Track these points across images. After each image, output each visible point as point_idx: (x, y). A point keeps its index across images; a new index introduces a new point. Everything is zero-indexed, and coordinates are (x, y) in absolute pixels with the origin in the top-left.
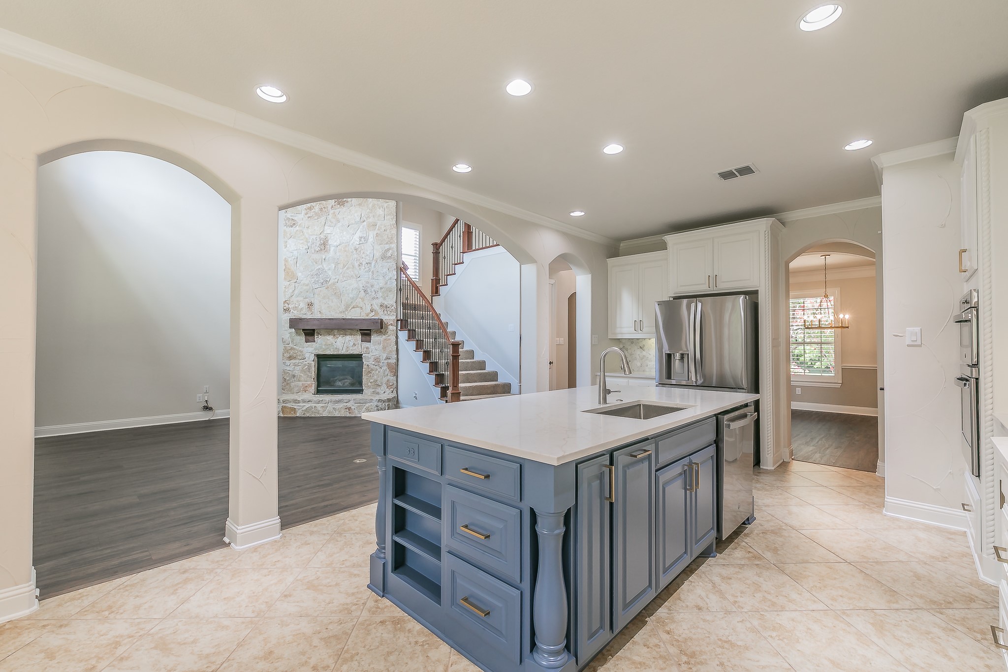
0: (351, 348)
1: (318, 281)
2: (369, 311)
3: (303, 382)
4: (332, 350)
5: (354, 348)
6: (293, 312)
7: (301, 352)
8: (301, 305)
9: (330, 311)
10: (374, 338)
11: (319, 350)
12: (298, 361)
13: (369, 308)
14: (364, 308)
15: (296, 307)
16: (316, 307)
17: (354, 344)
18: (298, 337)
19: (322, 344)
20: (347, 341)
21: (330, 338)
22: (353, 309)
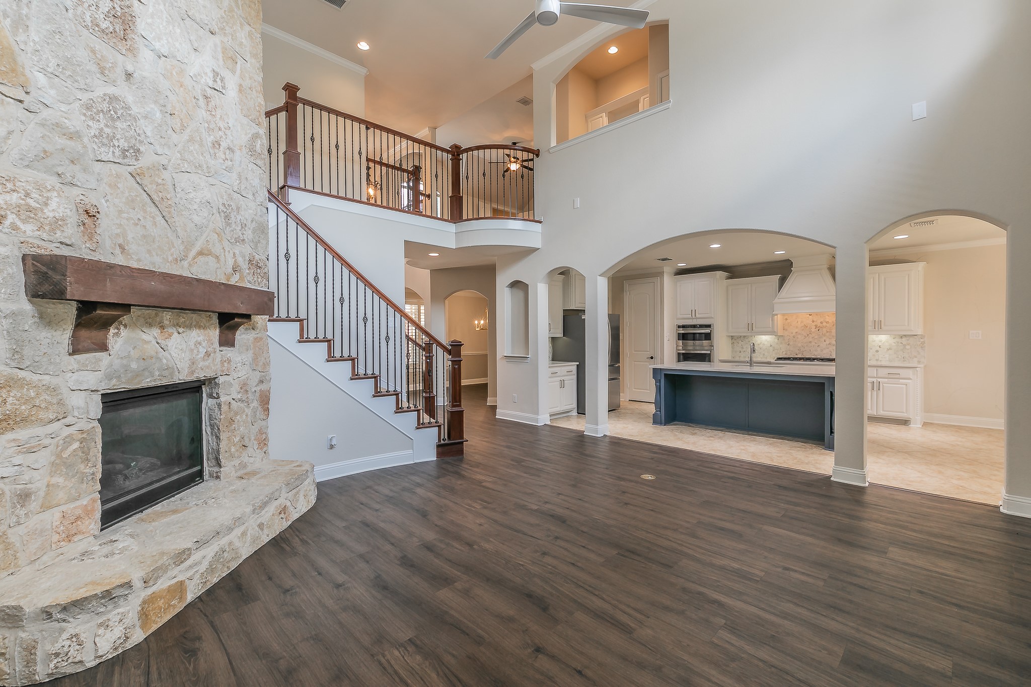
0: (201, 364)
1: (111, 138)
2: (230, 270)
3: (63, 508)
4: (157, 373)
5: (207, 363)
6: (14, 227)
7: (53, 390)
8: (53, 204)
9: (149, 252)
10: (242, 336)
11: (119, 377)
12: (39, 431)
13: (231, 262)
14: (222, 258)
15: (29, 209)
16: (106, 224)
17: (208, 354)
18: (44, 335)
19: (128, 357)
20: (192, 344)
21: (150, 337)
22: (201, 259)
